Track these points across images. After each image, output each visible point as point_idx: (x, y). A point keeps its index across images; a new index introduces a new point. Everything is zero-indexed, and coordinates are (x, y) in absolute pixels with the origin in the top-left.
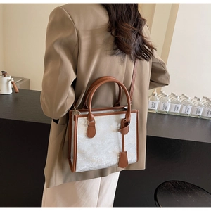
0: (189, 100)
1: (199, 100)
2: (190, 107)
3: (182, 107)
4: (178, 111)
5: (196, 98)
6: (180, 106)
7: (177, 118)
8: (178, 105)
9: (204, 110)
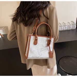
0: (66, 24)
1: (70, 23)
2: (67, 27)
3: (64, 27)
4: (63, 29)
5: (68, 22)
6: (63, 27)
7: (62, 32)
8: (62, 27)
9: (72, 26)
